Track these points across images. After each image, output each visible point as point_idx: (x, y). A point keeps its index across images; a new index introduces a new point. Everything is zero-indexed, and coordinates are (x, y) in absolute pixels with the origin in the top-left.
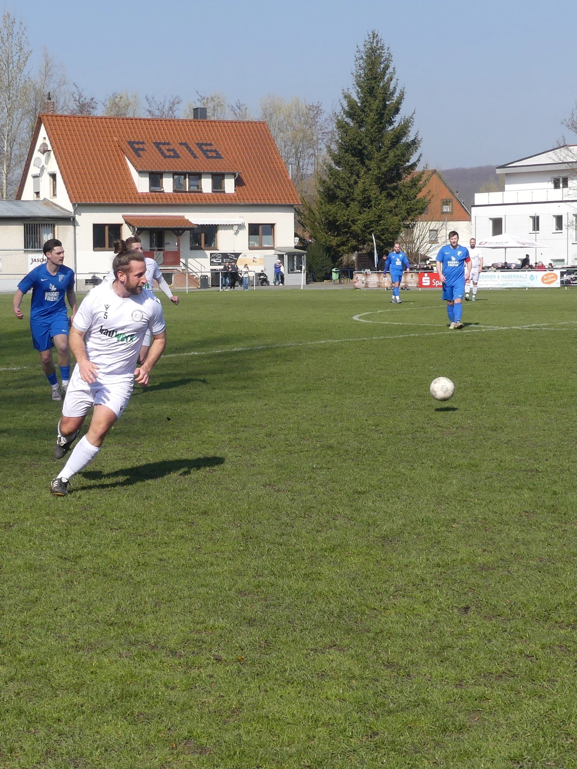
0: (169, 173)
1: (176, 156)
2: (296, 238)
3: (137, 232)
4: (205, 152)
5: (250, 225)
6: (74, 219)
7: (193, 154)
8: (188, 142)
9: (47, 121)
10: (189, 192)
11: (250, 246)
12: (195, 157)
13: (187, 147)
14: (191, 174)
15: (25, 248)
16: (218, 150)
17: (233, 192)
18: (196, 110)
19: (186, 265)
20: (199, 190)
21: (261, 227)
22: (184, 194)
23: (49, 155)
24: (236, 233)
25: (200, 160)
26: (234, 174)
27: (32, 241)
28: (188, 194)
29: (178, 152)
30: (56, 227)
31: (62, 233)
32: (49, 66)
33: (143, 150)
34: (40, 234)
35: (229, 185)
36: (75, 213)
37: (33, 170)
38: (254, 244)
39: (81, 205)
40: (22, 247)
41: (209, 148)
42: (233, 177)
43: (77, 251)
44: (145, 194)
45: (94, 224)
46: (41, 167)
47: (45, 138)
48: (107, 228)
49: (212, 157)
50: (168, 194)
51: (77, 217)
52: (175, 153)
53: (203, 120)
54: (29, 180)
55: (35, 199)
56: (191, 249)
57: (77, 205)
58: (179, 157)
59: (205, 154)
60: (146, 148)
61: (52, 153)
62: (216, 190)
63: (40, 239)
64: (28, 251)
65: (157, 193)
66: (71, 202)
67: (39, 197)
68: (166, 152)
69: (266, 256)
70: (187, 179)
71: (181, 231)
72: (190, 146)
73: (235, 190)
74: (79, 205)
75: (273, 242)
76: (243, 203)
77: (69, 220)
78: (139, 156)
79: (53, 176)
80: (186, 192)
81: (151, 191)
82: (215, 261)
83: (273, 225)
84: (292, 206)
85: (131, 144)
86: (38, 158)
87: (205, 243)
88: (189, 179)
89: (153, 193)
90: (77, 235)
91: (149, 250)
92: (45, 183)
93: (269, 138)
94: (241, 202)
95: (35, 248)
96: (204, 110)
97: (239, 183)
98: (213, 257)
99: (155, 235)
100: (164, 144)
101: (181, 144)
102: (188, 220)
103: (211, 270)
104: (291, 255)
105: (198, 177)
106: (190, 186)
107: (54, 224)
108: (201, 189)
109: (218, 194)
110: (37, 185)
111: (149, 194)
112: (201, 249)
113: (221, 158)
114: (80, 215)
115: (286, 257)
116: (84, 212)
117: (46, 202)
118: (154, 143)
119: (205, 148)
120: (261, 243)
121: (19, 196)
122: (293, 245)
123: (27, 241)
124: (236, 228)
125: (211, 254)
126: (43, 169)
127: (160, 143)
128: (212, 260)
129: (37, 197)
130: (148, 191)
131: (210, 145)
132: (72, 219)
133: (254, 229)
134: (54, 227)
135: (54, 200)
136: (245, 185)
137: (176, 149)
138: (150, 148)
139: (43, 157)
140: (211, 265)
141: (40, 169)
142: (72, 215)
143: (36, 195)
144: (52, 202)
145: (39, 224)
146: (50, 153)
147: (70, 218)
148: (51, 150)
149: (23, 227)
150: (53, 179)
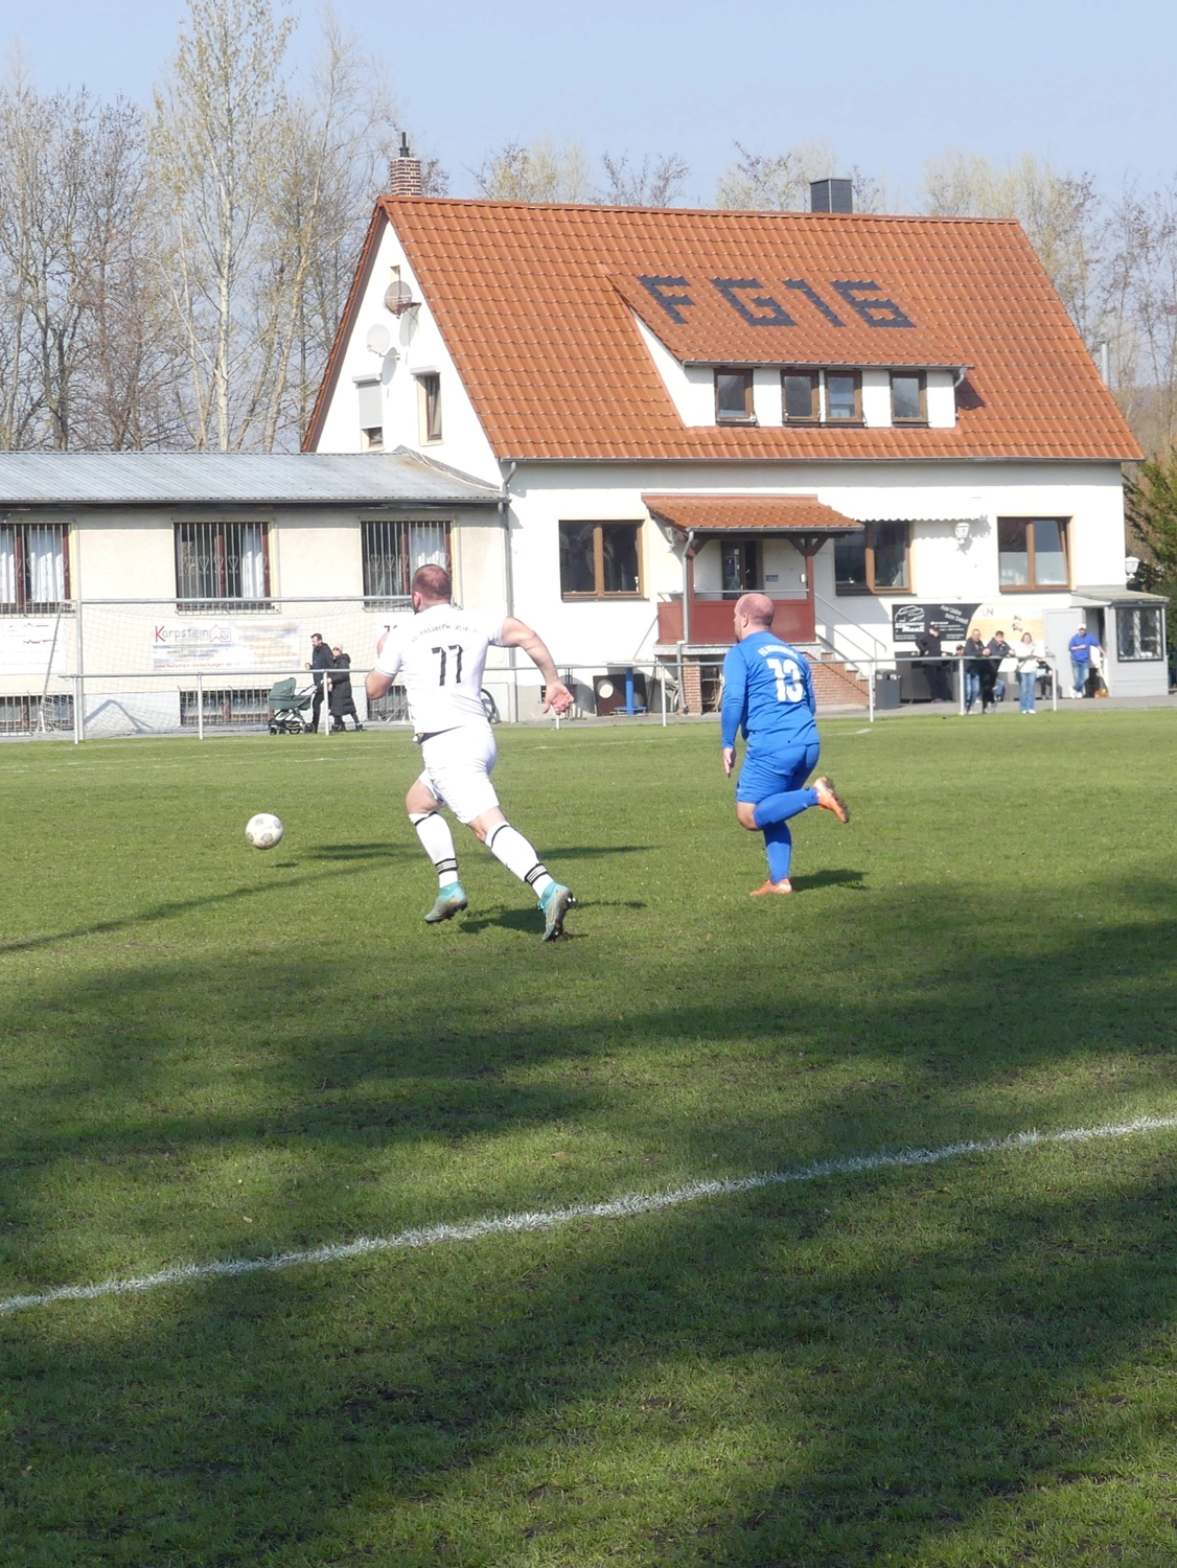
0: (771, 367)
1: (782, 319)
2: (1131, 559)
3: (691, 543)
4: (861, 307)
5: (1000, 519)
6: (506, 506)
7: (827, 311)
8: (810, 280)
9: (402, 218)
10: (830, 425)
11: (1004, 583)
12: (836, 322)
13: (810, 294)
14: (833, 373)
15: (366, 593)
16: (896, 301)
17: (952, 423)
18: (819, 187)
19: (828, 643)
20: (856, 419)
21: (1030, 528)
22: (813, 430)
23: (414, 317)
24: (965, 546)
25: (851, 330)
26: (953, 373)
27: (387, 574)
28: (826, 430)
29: (786, 308)
30: (454, 532)
31: (474, 545)
32: (341, 64)
33: (686, 301)
34: (407, 553)
35: (940, 405)
36: (507, 490)
37: (359, 360)
38: (1012, 578)
39: (525, 467)
40: (357, 589)
41: (871, 296)
42: (949, 379)
43: (515, 603)
44: (704, 432)
45: (560, 522)
46: (384, 354)
47: (396, 269)
48: (598, 533)
49: (883, 323)
50: (771, 430)
51: (517, 505)
52: (778, 308)
53: (845, 216)
54: (345, 393)
55: (366, 449)
56: (842, 592)
57: (513, 465)
58: (793, 323)
59: (862, 312)
60: (693, 296)
61: (425, 313)
62: (902, 419)
64: (374, 602)
65: (740, 429)
66: (497, 455)
67: (380, 442)
68: (751, 307)
69: (1049, 613)
70: (822, 388)
71: (814, 541)
72: (817, 290)
73: (957, 419)
74: (521, 465)
75: (1064, 573)
76: (982, 457)
77: (488, 510)
78: (678, 319)
79: (431, 382)
80: (819, 425)
81: (722, 423)
82: (906, 629)
83: (1063, 523)
84: (1115, 465)
85: (650, 283)
86: (377, 329)
87: (876, 577)
88: (826, 387)
89: (728, 429)
90: (513, 555)
91: (719, 598)
92: (401, 402)
93: (1033, 267)
94: (975, 453)
95: (394, 594)
96: (843, 188)
97: (966, 398)
98: (900, 617)
99: (737, 552)
100: (743, 284)
101: (790, 284)
102: (830, 508)
103: (898, 655)
104: (1124, 610)
105: (850, 381)
106: (830, 407)
107: (448, 523)
108: (862, 414)
109: (910, 430)
110: (370, 407)
111: (716, 431)
112: (867, 592)
113: (906, 323)
114: (523, 495)
115: (1110, 617)
116: (535, 488)
117: (407, 459)
118: (717, 282)
119: (859, 296)
120: (1032, 575)
121: (309, 442)
122: (1123, 580)
123: (373, 574)
124: (962, 530)
125: (896, 608)
126: (391, 359)
127: (731, 283)
128: (897, 626)
129: (371, 444)
130: (713, 423)
131: (872, 286)
133: (1013, 534)
134: (449, 531)
135: (435, 452)
136: (982, 404)
137: (779, 298)
138: (704, 294)
139: (394, 323)
140: (895, 640)
141: (383, 359)
142: (501, 496)
143: (367, 438)
144: (426, 458)
145: (406, 523)
146: (417, 312)
147: (497, 504)
148: (420, 304)
149: (359, 530)
150: (426, 388)
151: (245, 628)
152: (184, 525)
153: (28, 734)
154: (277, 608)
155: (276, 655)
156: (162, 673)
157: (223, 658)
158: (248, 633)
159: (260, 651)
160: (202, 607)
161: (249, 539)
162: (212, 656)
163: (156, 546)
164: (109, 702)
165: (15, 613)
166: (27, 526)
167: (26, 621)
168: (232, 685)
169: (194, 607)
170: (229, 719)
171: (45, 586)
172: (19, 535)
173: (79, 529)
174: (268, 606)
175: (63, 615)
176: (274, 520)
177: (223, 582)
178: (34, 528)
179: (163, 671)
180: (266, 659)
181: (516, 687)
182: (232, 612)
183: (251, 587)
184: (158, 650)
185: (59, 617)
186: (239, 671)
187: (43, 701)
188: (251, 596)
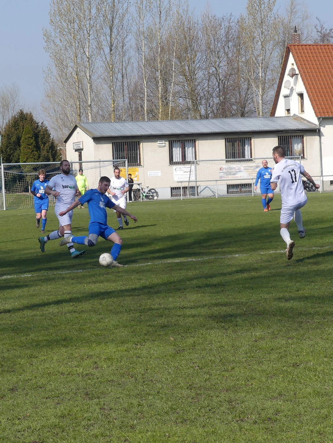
6: (319, 130)
9: (294, 50)
23: (297, 78)
30: (305, 138)
31: (310, 142)
32: (293, 5)
34: (291, 145)
36: (320, 126)
37: (284, 91)
39: (325, 119)
43: (322, 157)
46: (290, 88)
47: (293, 64)
51: (322, 129)
54: (281, 100)
55: (287, 115)
57: (321, 119)
61: (299, 76)
63: (291, 148)
66: (317, 116)
67: (290, 113)
74: (323, 119)
77: (314, 132)
79: (301, 95)
86: (288, 81)
90: (322, 144)
92: (294, 102)
107: (303, 136)
110: (287, 103)
114: (324, 127)
116: (328, 125)
117: (296, 118)
121: (273, 113)
126: (292, 90)
129: (288, 114)
132: (317, 130)
134: (303, 138)
135: (303, 116)
139: (292, 80)
141: (290, 90)
142: (318, 127)
143: (287, 112)
144: (300, 117)
145: (291, 136)
146: (298, 76)
147: (316, 130)
148: (298, 74)
149: (277, 138)
150: (301, 98)
151: (245, 167)
152: (228, 139)
153: (185, 197)
154: (254, 161)
155: (253, 174)
156: (222, 180)
157: (239, 175)
158: (246, 168)
159: (249, 173)
160: (233, 161)
161: (246, 142)
162: (236, 174)
163: (220, 145)
164: (206, 187)
165: (181, 164)
166: (184, 140)
167: (184, 166)
168: (241, 182)
169: (231, 161)
170: (241, 192)
171: (190, 157)
172: (182, 143)
173: (198, 140)
174: (251, 160)
175: (192, 164)
176: (253, 136)
177: (239, 154)
178: (186, 141)
179: (222, 179)
180: (251, 175)
181: (323, 181)
182: (241, 162)
183: (247, 156)
184: (221, 173)
185: (191, 165)
186: (243, 179)
187: (188, 188)
188: (247, 158)
